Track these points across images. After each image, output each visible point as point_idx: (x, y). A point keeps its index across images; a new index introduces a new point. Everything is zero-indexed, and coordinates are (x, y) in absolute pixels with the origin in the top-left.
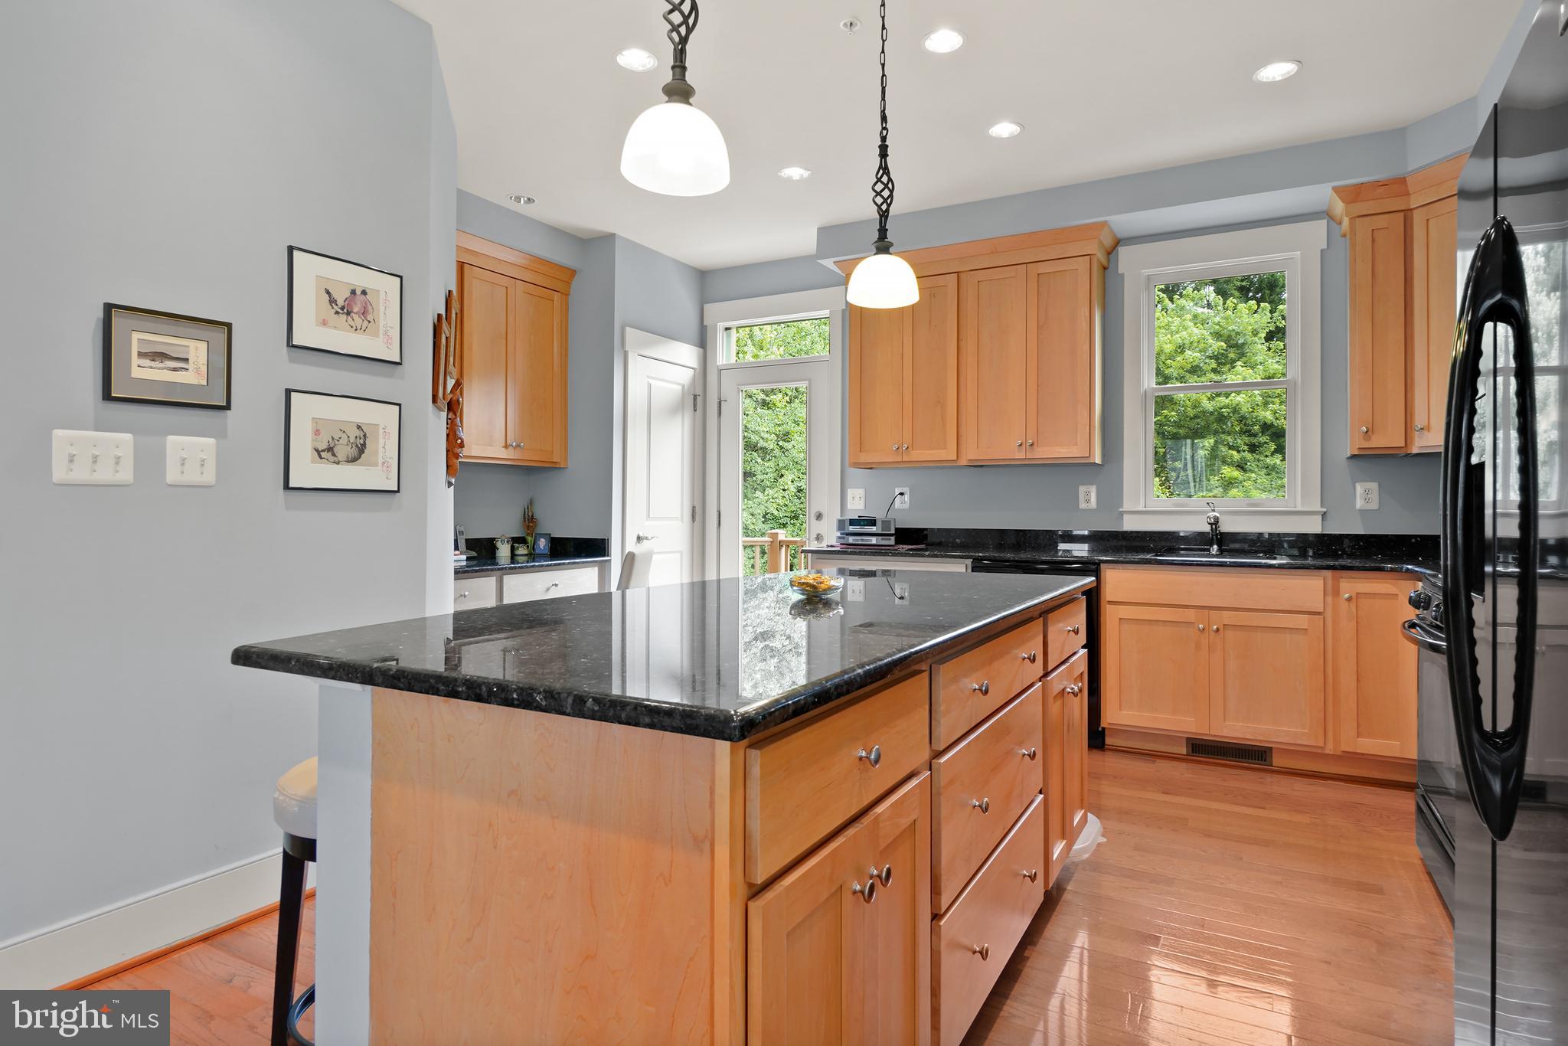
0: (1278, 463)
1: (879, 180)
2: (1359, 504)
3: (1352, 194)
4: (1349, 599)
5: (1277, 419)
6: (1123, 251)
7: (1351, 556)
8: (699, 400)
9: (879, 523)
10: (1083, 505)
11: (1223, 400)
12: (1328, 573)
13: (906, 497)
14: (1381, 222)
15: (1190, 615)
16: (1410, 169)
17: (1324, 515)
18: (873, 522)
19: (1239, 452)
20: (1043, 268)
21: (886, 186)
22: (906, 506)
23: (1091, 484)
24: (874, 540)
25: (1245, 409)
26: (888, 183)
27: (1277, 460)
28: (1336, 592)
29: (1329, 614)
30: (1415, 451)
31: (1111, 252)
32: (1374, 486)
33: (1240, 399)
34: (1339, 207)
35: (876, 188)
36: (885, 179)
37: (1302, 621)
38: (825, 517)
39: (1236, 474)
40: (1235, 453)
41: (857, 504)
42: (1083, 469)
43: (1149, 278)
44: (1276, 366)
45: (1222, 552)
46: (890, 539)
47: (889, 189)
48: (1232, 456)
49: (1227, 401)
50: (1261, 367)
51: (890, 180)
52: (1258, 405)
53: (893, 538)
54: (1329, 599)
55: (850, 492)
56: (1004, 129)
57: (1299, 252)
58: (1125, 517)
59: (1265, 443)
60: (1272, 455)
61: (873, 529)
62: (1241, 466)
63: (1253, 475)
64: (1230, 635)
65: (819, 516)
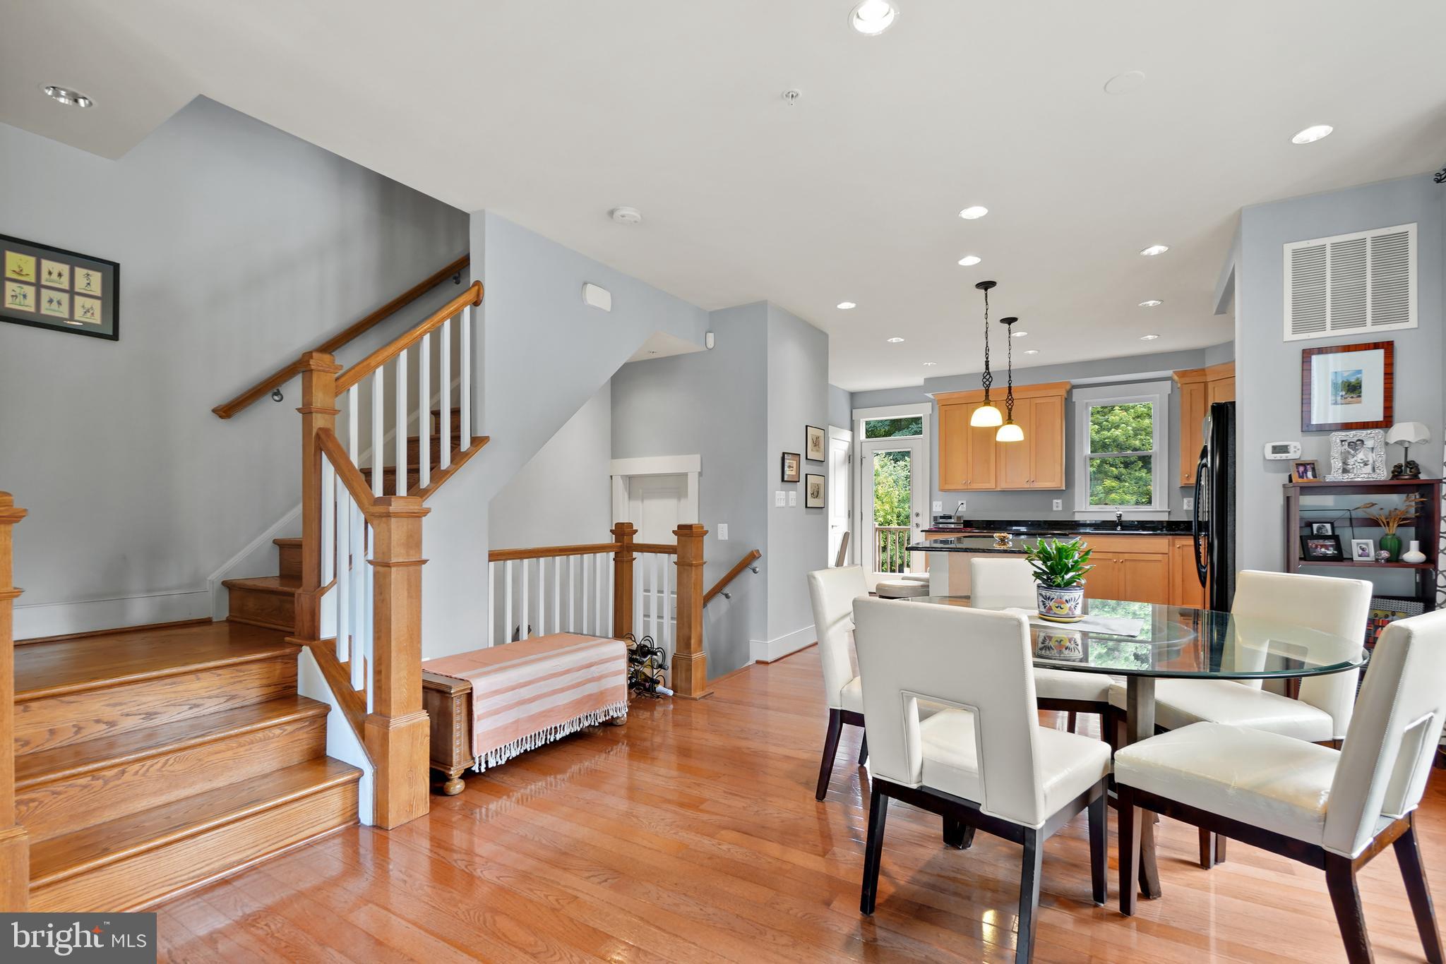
0: (1144, 475)
2: (1185, 507)
3: (1183, 374)
4: (1179, 548)
5: (1143, 445)
6: (1075, 391)
7: (1182, 530)
8: (851, 457)
9: (953, 518)
10: (1055, 509)
11: (1106, 433)
12: (1170, 537)
13: (965, 505)
14: (1194, 386)
15: (1110, 556)
16: (1207, 366)
18: (950, 517)
19: (1116, 468)
20: (1039, 401)
22: (965, 510)
23: (1059, 499)
24: (953, 526)
25: (1122, 439)
27: (1143, 473)
28: (1174, 545)
29: (1170, 554)
31: (1069, 393)
32: (1191, 500)
33: (1118, 432)
34: (1176, 378)
37: (1159, 557)
38: (920, 516)
39: (1115, 484)
40: (1114, 469)
41: (938, 509)
42: (1056, 493)
43: (1087, 403)
44: (1143, 409)
45: (1122, 530)
48: (1112, 471)
49: (1109, 434)
50: (1132, 410)
52: (1130, 436)
53: (962, 525)
54: (1171, 548)
55: (935, 503)
57: (1158, 395)
58: (1076, 513)
59: (1135, 462)
60: (1140, 470)
61: (952, 521)
62: (1118, 478)
63: (1127, 484)
64: (1128, 564)
65: (917, 515)
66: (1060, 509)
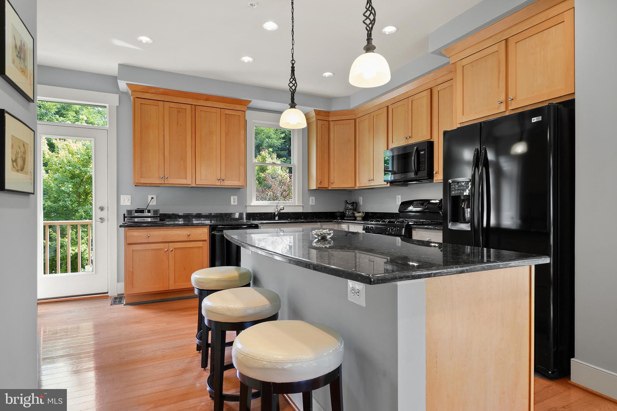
1: (291, 82)
2: (311, 203)
3: (318, 113)
9: (152, 212)
10: (232, 203)
14: (323, 122)
17: (303, 206)
18: (143, 211)
20: (227, 112)
21: (294, 85)
22: (155, 203)
23: (236, 196)
24: (149, 220)
26: (295, 84)
30: (330, 188)
32: (314, 198)
34: (314, 115)
35: (290, 85)
36: (294, 82)
38: (106, 210)
41: (127, 202)
42: (235, 190)
45: (279, 219)
46: (157, 219)
47: (295, 86)
51: (296, 83)
53: (159, 218)
55: (123, 197)
56: (247, 59)
58: (248, 207)
65: (102, 209)
66: (236, 203)
